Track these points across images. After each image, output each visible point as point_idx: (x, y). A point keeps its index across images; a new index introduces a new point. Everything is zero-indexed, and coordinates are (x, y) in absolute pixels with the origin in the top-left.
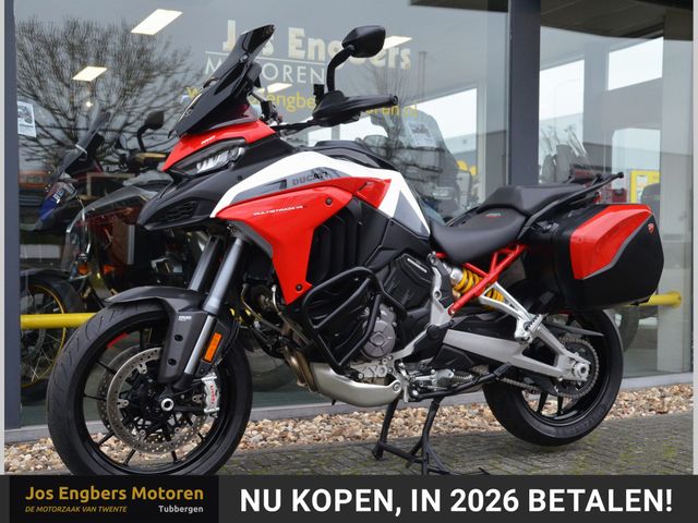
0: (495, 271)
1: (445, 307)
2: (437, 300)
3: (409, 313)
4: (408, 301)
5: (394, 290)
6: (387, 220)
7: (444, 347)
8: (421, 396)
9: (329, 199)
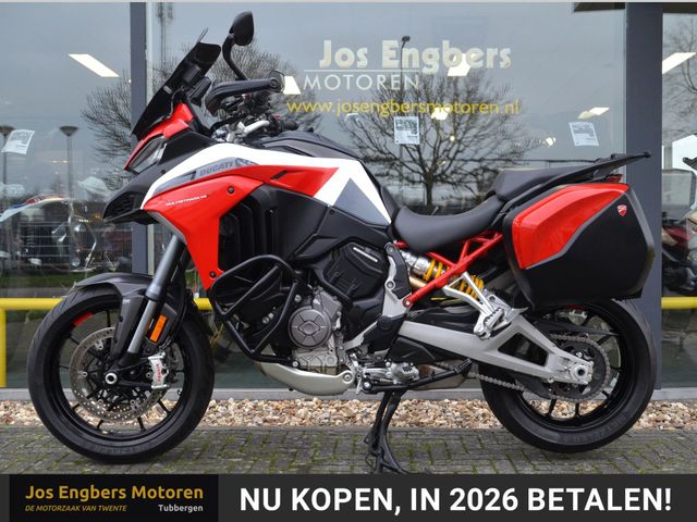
0: (464, 260)
1: (399, 298)
2: (390, 290)
3: (355, 303)
4: (353, 291)
5: (337, 279)
6: (325, 207)
7: (399, 339)
8: (374, 388)
9: (231, 188)
